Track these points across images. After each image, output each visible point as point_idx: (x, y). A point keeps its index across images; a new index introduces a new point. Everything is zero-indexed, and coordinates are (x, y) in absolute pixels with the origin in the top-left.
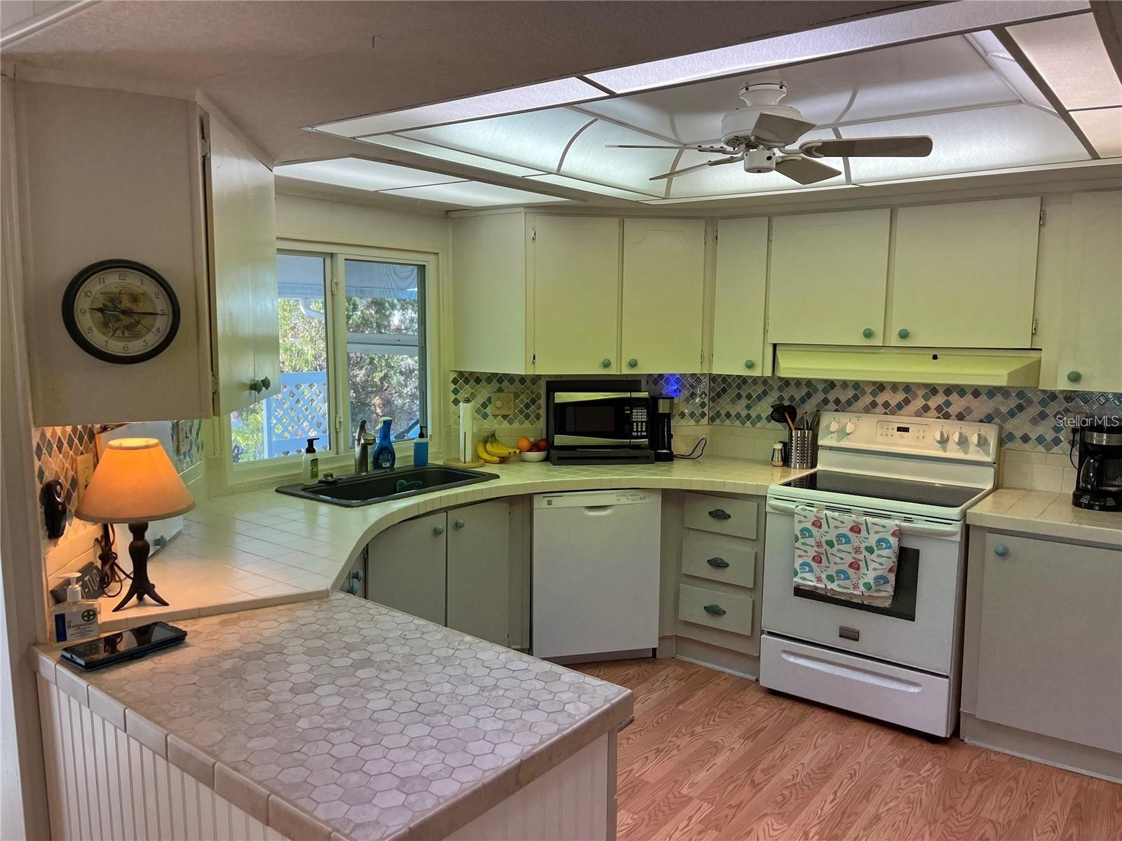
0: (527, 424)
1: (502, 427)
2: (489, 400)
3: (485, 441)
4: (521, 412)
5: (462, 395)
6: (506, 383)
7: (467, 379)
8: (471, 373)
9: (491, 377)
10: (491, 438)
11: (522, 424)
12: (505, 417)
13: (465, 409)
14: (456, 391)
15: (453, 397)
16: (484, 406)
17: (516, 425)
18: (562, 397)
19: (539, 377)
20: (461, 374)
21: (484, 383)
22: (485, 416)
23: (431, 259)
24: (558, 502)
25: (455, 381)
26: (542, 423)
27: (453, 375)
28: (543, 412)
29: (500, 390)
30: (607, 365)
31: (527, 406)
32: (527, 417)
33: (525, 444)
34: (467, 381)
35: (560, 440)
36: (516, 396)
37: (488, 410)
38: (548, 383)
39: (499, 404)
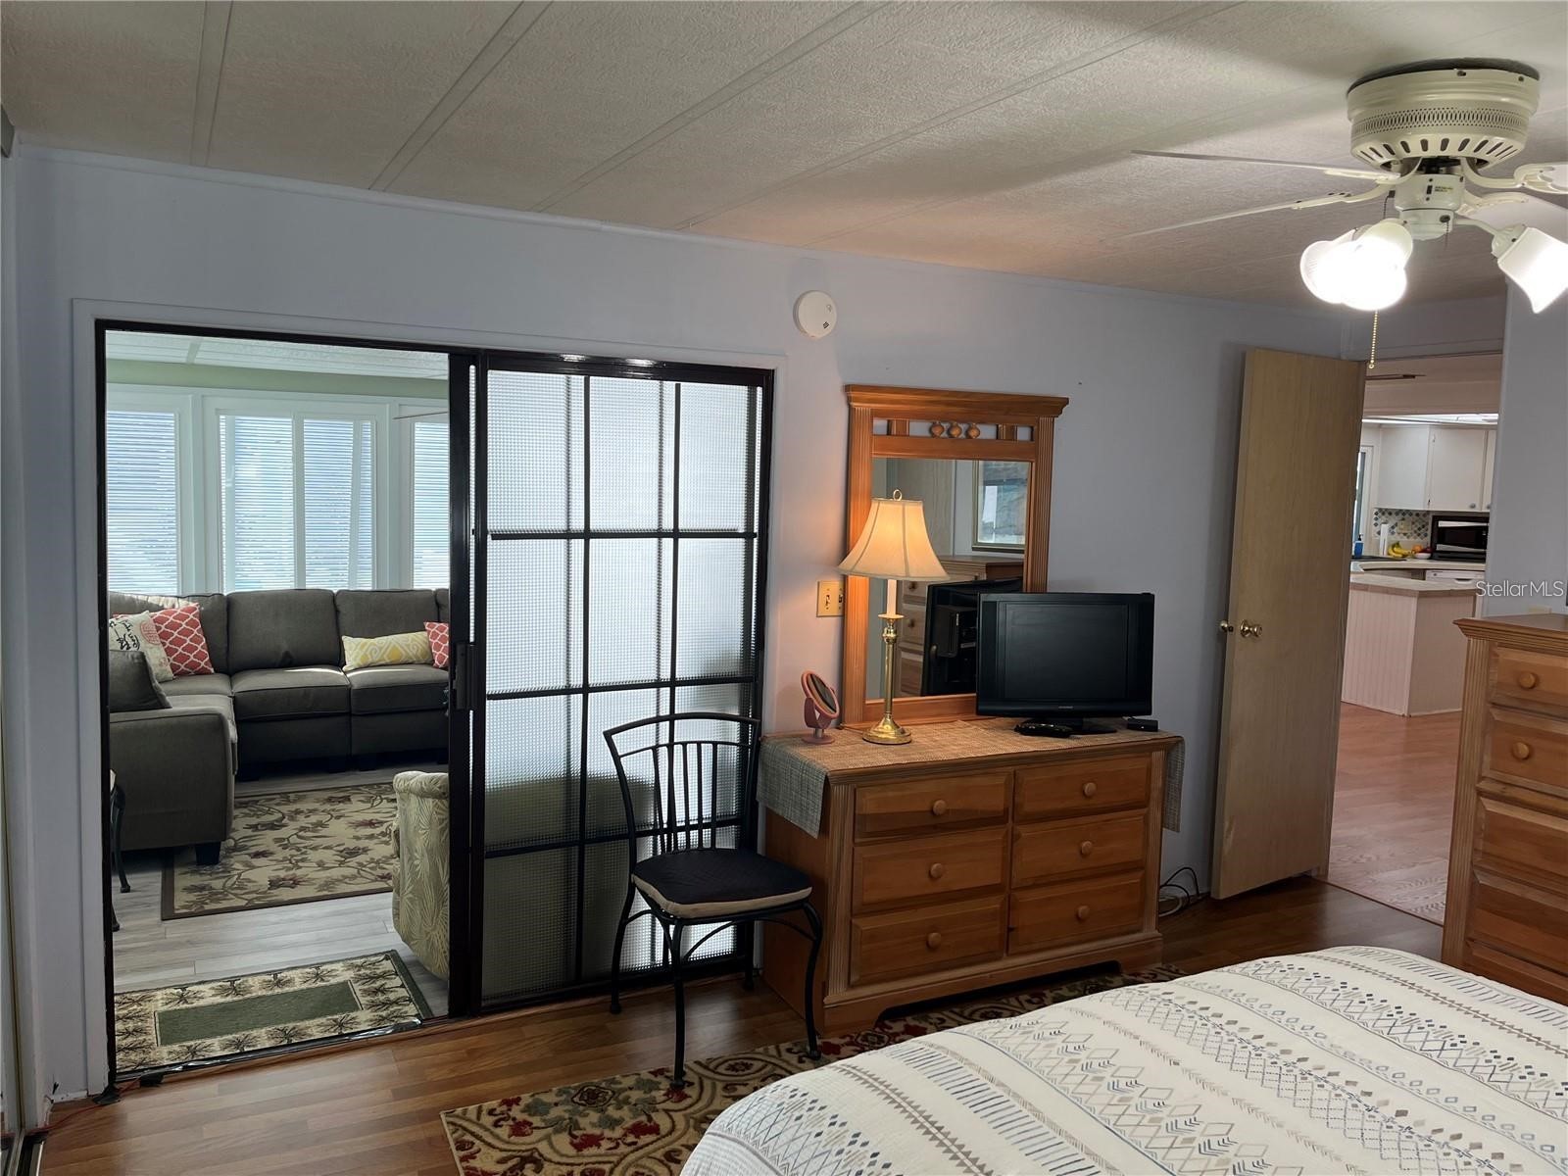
0: (1418, 539)
1: (1403, 540)
2: (1396, 525)
3: (1393, 546)
4: (1415, 532)
5: (1380, 521)
6: (1407, 515)
7: (1382, 512)
8: (1386, 510)
9: (1398, 512)
10: (1397, 544)
11: (1415, 538)
12: (1405, 534)
13: (1385, 528)
14: (1376, 519)
15: (1375, 522)
16: (1393, 527)
17: (1412, 539)
18: (1442, 524)
19: (1428, 512)
20: (1380, 510)
21: (1394, 515)
22: (1393, 533)
23: (1370, 449)
24: (1439, 574)
25: (1376, 514)
26: (1428, 539)
27: (1376, 510)
28: (1429, 533)
29: (1403, 519)
30: (1473, 507)
31: (1419, 529)
32: (1419, 535)
33: (1418, 548)
34: (1383, 514)
35: (1440, 547)
36: (1413, 523)
37: (1395, 530)
38: (1434, 517)
39: (1402, 527)
